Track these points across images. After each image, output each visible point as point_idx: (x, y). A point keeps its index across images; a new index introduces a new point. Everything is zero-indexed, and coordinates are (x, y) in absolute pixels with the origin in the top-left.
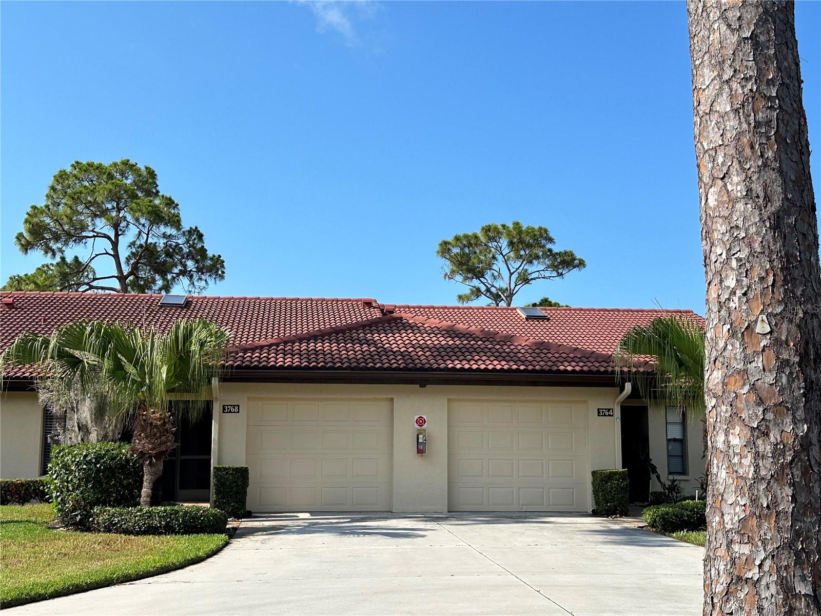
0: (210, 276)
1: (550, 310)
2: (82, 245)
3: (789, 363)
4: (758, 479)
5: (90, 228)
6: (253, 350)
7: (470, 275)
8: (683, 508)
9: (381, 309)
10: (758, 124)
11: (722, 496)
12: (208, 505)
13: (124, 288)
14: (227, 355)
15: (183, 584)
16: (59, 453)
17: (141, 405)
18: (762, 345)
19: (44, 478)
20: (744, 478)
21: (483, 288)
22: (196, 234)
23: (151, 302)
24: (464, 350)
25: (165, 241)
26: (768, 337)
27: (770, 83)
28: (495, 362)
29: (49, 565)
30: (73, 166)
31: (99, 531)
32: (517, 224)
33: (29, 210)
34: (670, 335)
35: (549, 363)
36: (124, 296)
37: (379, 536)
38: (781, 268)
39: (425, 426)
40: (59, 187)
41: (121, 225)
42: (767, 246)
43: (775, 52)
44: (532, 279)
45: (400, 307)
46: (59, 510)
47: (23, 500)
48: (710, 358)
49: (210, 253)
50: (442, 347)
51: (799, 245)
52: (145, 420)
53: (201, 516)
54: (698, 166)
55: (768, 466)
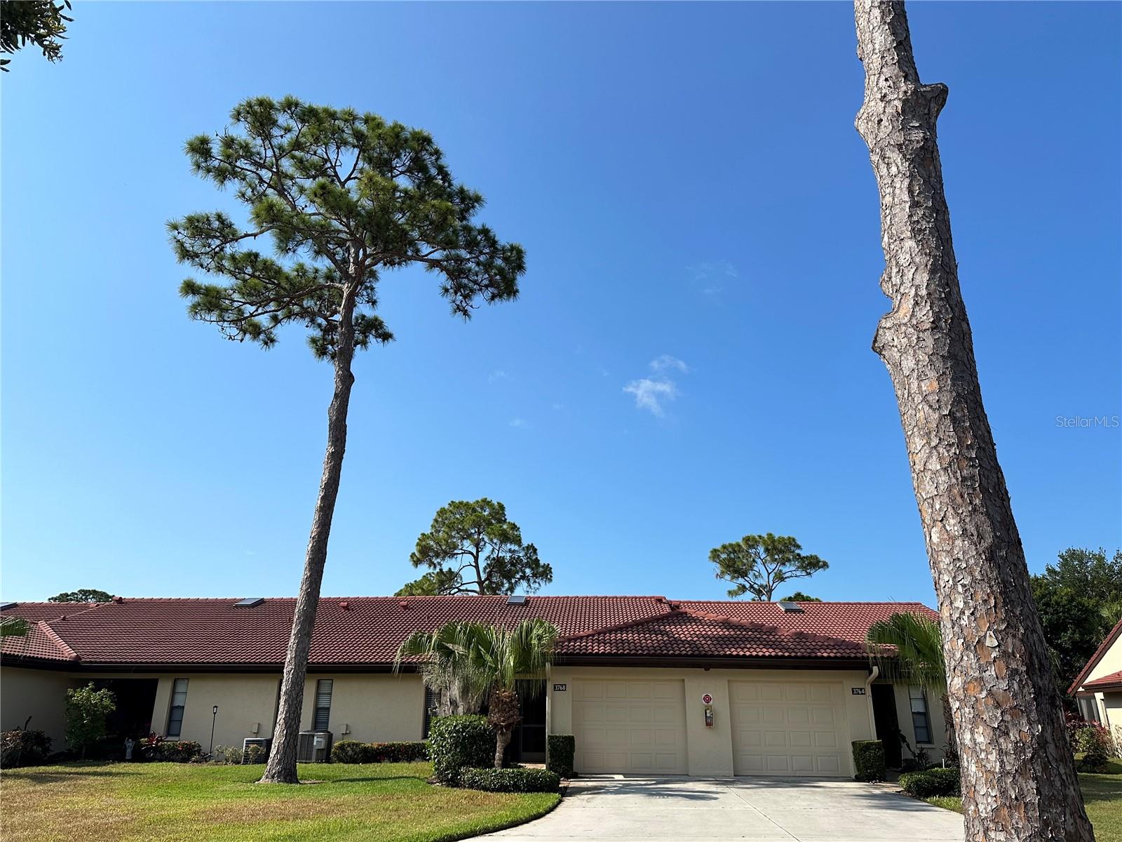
0: (542, 579)
1: (804, 604)
2: (454, 559)
3: (1017, 672)
4: (1004, 773)
5: (460, 547)
6: (575, 640)
7: (736, 575)
8: (934, 775)
9: (670, 604)
10: (964, 479)
11: (975, 787)
12: (543, 767)
13: (482, 592)
14: (557, 644)
15: (528, 837)
16: (436, 723)
17: (496, 684)
18: (993, 656)
19: (424, 741)
20: (993, 773)
21: (748, 585)
22: (532, 549)
23: (500, 603)
24: (738, 639)
25: (510, 554)
26: (997, 650)
27: (969, 447)
28: (764, 650)
29: (430, 817)
30: (449, 504)
31: (465, 787)
32: (770, 535)
33: (420, 536)
34: (907, 628)
35: (808, 651)
36: (482, 597)
37: (680, 798)
38: (1000, 593)
39: (711, 703)
40: (440, 520)
41: (481, 544)
42: (985, 575)
43: (970, 424)
44: (786, 578)
45: (684, 603)
46: (436, 769)
47: (410, 759)
48: (950, 667)
49: (542, 563)
50: (720, 636)
51: (1012, 572)
52: (497, 698)
53: (540, 777)
54: (920, 511)
55: (1012, 762)
